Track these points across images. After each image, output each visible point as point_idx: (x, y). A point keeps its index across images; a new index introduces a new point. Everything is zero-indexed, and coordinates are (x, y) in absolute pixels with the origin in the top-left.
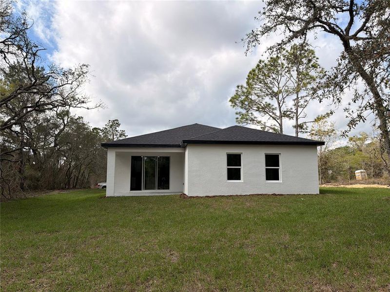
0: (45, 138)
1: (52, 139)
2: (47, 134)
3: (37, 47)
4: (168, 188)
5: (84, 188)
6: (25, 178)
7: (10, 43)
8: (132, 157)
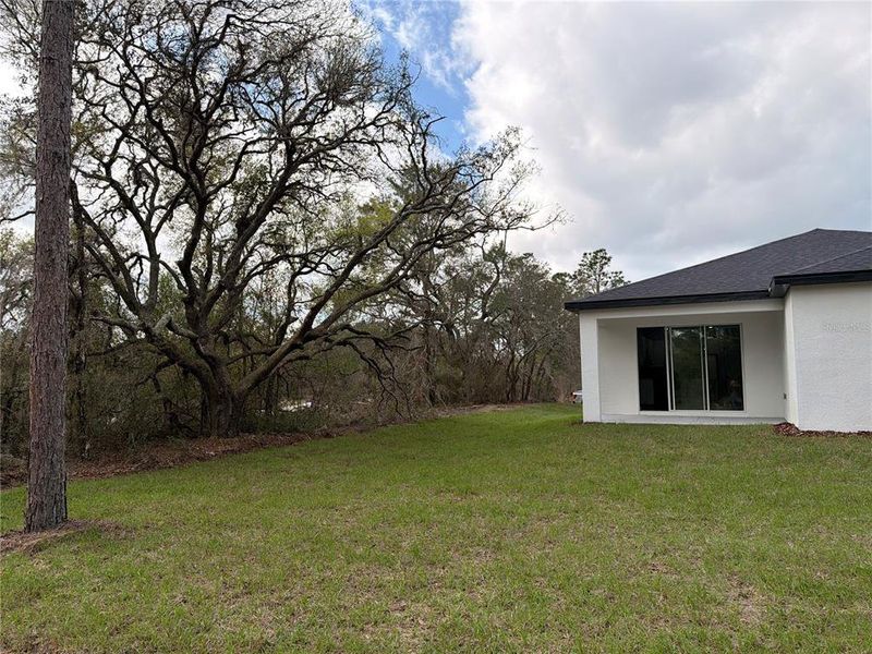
0: (467, 302)
1: (478, 304)
2: (470, 294)
3: (428, 116)
4: (739, 406)
5: (544, 401)
6: (438, 381)
7: (384, 122)
8: (639, 329)
